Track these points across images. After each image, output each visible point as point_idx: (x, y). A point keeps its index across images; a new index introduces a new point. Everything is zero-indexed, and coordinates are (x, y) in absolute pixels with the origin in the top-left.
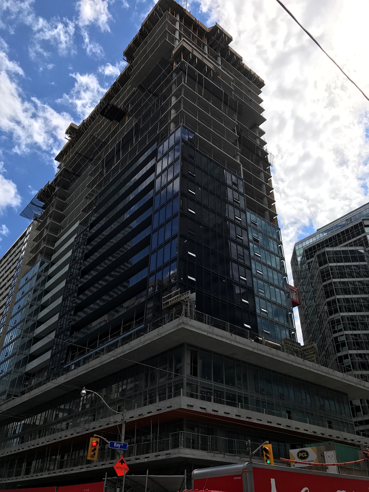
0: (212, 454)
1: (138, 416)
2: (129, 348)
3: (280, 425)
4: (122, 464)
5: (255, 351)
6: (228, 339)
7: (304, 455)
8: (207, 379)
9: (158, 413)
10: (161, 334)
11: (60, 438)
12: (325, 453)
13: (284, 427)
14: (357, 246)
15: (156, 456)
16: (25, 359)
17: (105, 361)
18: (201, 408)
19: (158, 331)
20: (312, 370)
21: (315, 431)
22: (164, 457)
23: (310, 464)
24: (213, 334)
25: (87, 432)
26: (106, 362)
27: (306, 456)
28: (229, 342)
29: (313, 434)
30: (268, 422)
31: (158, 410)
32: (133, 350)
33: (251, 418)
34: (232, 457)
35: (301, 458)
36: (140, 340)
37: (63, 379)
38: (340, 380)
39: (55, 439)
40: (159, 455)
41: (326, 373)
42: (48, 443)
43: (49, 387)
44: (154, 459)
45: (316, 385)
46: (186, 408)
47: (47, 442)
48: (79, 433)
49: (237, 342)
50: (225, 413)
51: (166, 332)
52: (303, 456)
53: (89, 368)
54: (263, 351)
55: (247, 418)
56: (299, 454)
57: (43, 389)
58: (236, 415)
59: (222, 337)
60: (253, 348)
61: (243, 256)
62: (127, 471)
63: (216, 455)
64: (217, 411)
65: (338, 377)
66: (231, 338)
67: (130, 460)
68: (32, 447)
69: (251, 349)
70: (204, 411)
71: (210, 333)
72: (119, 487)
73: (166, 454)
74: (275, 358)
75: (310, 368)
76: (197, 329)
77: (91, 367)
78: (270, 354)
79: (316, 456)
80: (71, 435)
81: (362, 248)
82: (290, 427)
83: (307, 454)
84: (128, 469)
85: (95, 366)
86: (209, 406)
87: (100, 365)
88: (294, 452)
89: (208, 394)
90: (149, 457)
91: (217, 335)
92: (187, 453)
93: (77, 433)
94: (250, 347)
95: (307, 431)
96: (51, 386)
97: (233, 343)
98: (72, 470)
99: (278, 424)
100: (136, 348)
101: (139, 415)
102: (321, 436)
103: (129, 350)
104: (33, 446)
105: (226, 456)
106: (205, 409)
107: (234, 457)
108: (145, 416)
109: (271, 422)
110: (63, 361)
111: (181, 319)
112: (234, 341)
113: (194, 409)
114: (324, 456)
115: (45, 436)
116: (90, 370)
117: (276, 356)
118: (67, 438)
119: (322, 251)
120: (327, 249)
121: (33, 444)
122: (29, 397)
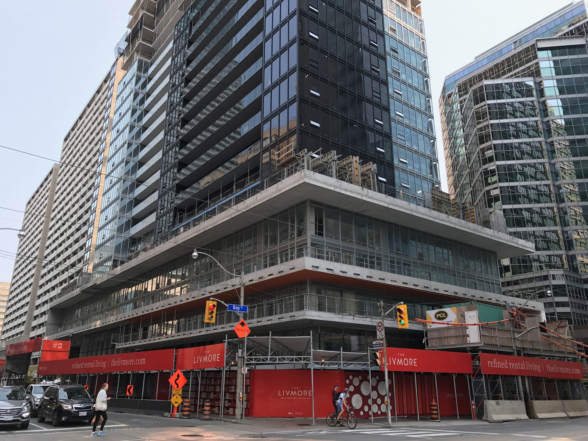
0: (341, 316)
2: (245, 207)
3: (417, 286)
4: (243, 326)
5: (390, 207)
6: (358, 194)
7: (442, 315)
8: (334, 239)
9: (279, 275)
10: (280, 190)
11: (175, 303)
12: (466, 313)
13: (421, 288)
14: (526, 76)
15: (279, 319)
16: (128, 223)
17: (218, 222)
18: (327, 269)
19: (277, 187)
20: (457, 227)
21: (456, 292)
22: (288, 319)
23: (448, 324)
24: (341, 189)
25: (203, 296)
27: (444, 316)
28: (359, 197)
29: (453, 295)
30: (404, 283)
31: (279, 272)
32: (249, 208)
33: (384, 279)
34: (362, 319)
35: (439, 318)
36: (256, 197)
38: (489, 237)
39: (170, 304)
40: (283, 318)
41: (473, 230)
42: (163, 308)
43: (158, 252)
44: (277, 321)
45: (460, 243)
46: (311, 269)
48: (195, 297)
49: (369, 197)
50: (354, 274)
51: (285, 188)
52: (441, 317)
53: (201, 230)
54: (400, 207)
55: (380, 279)
56: (437, 315)
57: (151, 254)
58: (367, 277)
59: (351, 192)
60: (388, 204)
61: (380, 94)
62: (248, 333)
63: (345, 317)
64: (346, 272)
65: (487, 235)
66: (362, 193)
67: (251, 323)
68: (147, 313)
69: (386, 205)
70: (331, 272)
71: (337, 188)
72: (241, 349)
73: (291, 317)
74: (414, 214)
75: (455, 224)
76: (322, 183)
77: (203, 229)
78: (408, 210)
79: (456, 316)
80: (187, 299)
81: (532, 78)
82: (428, 288)
83: (446, 314)
84: (250, 331)
85: (207, 228)
86: (336, 267)
87: (213, 226)
88: (431, 314)
89: (336, 255)
90: (271, 320)
91: (346, 190)
92: (313, 315)
93: (193, 298)
94: (385, 202)
95: (447, 291)
96: (160, 251)
97: (364, 198)
98: (190, 334)
99: (414, 285)
100: (252, 206)
101: (259, 278)
102: (463, 296)
104: (147, 311)
105: (355, 318)
106: (332, 270)
107: (365, 319)
108: (265, 279)
109: (406, 284)
110: (171, 224)
111: (303, 173)
112: (366, 196)
113: (319, 270)
114: (464, 316)
115: (159, 301)
116: (201, 232)
117: (415, 212)
118: (182, 303)
119: (480, 84)
120: (486, 82)
121: (147, 309)
122: (136, 263)
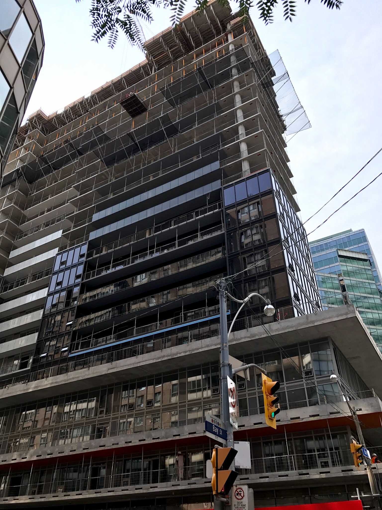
1: (290, 419)
2: (249, 335)
10: (313, 322)
17: (198, 349)
25: (177, 438)
26: (201, 350)
31: (332, 413)
36: (270, 327)
37: (105, 369)
39: (104, 446)
42: (86, 451)
43: (73, 378)
44: (342, 475)
47: (84, 449)
48: (159, 438)
53: (164, 356)
57: (58, 380)
67: (287, 476)
68: (48, 457)
77: (167, 356)
80: (140, 441)
85: (175, 355)
90: (329, 472)
93: (153, 439)
103: (248, 337)
104: (48, 455)
121: (49, 452)
